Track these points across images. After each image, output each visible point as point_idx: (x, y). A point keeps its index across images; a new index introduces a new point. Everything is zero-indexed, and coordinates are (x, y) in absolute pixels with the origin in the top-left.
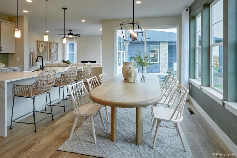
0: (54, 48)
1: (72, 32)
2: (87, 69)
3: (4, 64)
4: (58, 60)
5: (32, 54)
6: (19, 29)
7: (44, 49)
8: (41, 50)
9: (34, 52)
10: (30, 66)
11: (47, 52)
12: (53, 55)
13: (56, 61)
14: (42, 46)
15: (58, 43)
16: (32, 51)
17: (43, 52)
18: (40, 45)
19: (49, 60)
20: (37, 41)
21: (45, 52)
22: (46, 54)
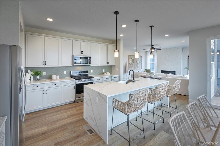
0: (139, 60)
1: (154, 47)
2: (176, 85)
3: (109, 73)
4: (142, 68)
5: (125, 65)
6: (117, 50)
7: (133, 61)
8: (131, 62)
9: (126, 63)
10: (124, 73)
11: (134, 63)
12: (138, 65)
13: (140, 69)
14: (131, 58)
15: (142, 55)
16: (125, 62)
17: (132, 63)
18: (130, 58)
19: (136, 69)
20: (128, 55)
21: (133, 63)
22: (133, 64)
